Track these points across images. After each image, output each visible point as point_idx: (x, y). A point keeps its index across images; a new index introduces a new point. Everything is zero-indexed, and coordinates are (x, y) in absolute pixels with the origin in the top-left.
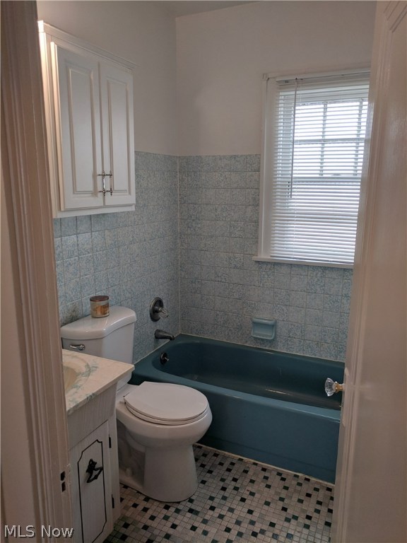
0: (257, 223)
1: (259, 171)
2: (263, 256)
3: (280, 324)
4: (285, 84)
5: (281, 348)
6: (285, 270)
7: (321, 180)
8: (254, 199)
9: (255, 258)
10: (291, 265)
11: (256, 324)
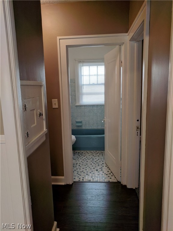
0: (75, 96)
1: (75, 83)
2: (77, 104)
3: (83, 121)
4: (80, 62)
5: (84, 128)
6: (83, 107)
7: (90, 85)
8: (74, 90)
9: (75, 105)
10: (85, 106)
11: (77, 122)
